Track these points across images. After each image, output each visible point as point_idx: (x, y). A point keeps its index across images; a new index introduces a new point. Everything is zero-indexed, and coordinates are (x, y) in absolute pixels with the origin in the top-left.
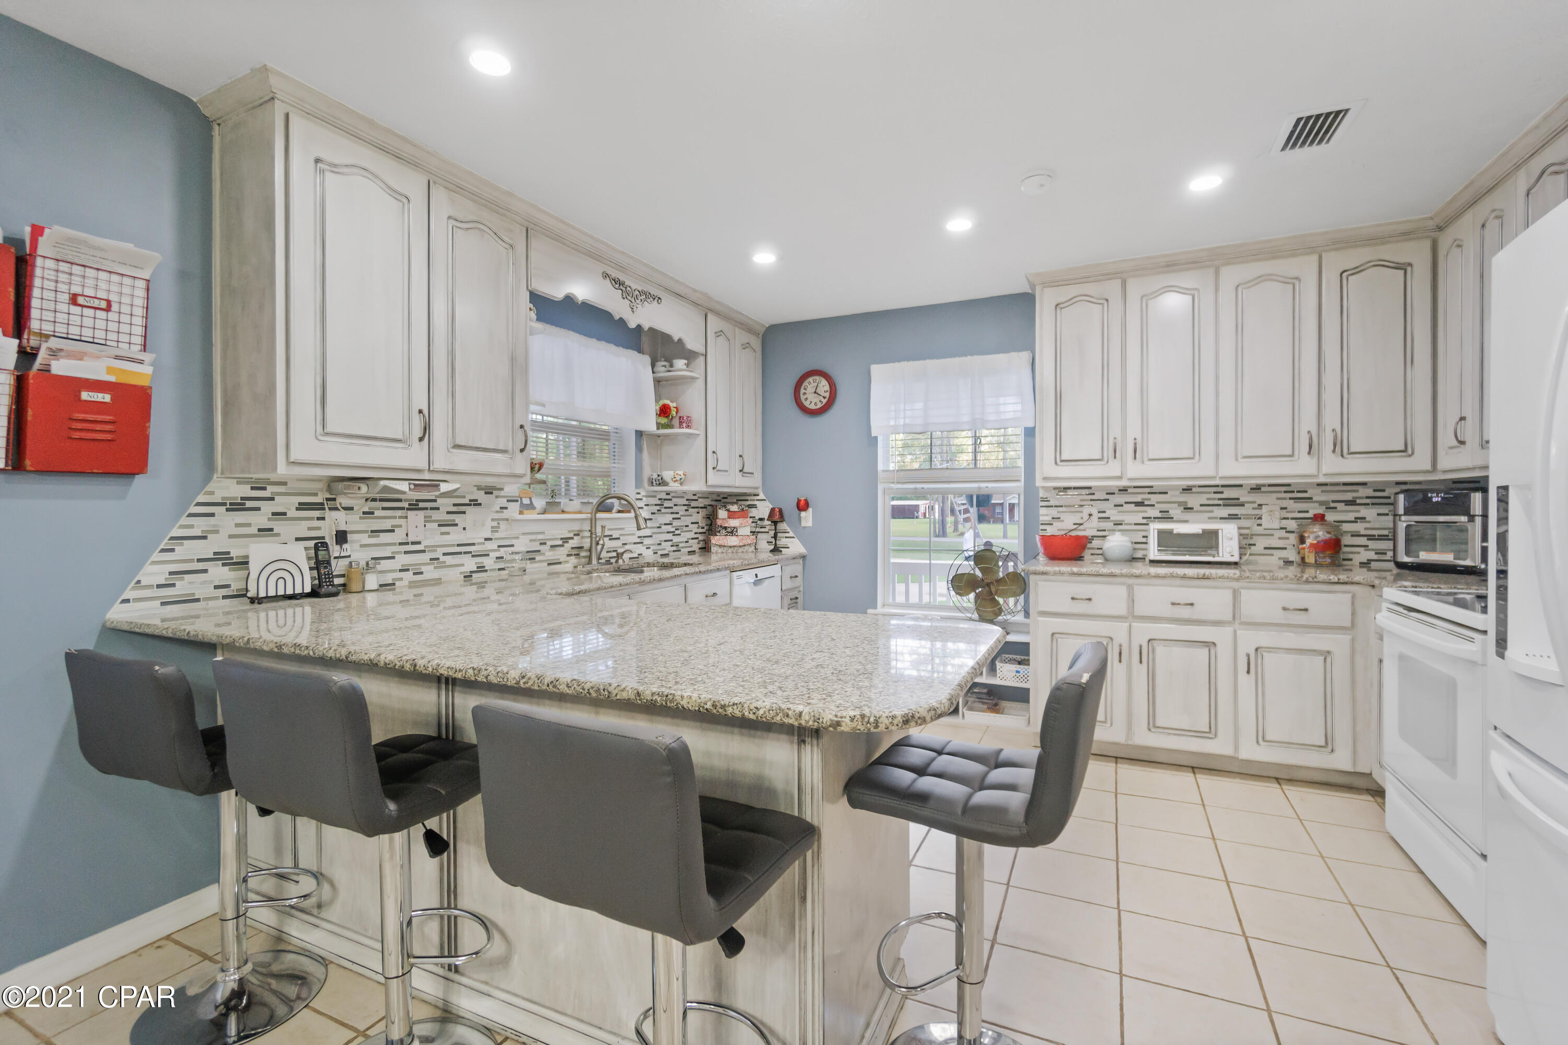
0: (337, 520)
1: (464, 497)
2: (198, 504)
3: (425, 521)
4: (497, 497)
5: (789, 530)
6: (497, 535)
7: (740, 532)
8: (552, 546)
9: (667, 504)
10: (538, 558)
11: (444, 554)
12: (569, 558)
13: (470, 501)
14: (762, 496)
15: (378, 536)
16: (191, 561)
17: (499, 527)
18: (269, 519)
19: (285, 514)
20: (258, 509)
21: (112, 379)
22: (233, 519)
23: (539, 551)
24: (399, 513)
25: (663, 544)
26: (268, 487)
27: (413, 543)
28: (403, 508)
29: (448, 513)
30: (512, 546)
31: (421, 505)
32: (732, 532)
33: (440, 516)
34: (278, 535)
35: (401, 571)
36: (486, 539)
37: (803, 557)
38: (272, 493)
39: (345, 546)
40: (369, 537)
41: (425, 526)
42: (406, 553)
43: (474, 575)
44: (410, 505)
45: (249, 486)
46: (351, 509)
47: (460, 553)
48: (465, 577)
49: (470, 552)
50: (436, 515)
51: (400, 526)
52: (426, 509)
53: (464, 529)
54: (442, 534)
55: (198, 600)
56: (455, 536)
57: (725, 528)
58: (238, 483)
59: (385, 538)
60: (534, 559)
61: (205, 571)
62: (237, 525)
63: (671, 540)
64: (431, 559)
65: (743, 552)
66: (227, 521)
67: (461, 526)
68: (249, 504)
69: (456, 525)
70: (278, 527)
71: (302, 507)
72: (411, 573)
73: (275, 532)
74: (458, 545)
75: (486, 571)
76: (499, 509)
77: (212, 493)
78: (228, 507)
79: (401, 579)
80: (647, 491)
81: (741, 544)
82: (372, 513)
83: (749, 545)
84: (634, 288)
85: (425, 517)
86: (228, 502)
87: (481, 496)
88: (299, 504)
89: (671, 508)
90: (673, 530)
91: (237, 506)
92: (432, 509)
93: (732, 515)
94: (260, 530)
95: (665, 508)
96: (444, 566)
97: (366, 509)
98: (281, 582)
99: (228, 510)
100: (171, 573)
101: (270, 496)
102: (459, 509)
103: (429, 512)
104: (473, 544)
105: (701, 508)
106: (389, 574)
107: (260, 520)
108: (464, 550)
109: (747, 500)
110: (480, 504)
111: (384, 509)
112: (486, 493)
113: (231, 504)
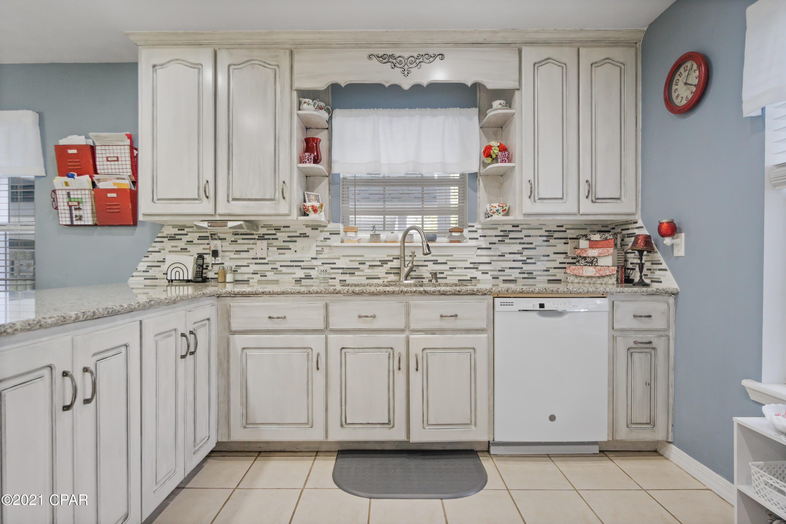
0: (216, 244)
1: (296, 232)
2: (158, 237)
3: (268, 246)
4: (321, 231)
5: (662, 261)
6: (321, 256)
7: (602, 262)
8: (370, 266)
9: (512, 235)
10: (357, 273)
11: (281, 266)
12: (387, 275)
13: (300, 234)
14: (640, 223)
15: (240, 254)
16: (154, 261)
17: (323, 251)
18: (185, 244)
19: (192, 242)
20: (181, 239)
21: (116, 187)
22: (171, 244)
23: (359, 268)
24: (252, 241)
25: (507, 271)
26: (185, 229)
27: (260, 259)
28: (255, 239)
29: (284, 241)
30: (335, 263)
31: (266, 237)
32: (592, 262)
33: (279, 243)
34: (189, 251)
35: (253, 273)
36: (312, 258)
37: (675, 294)
38: (187, 232)
39: (217, 258)
40: (234, 254)
41: (268, 249)
42: (256, 264)
43: (303, 280)
44: (259, 237)
45: (177, 229)
46: (225, 239)
47: (293, 266)
48: (295, 281)
49: (300, 266)
50: (275, 243)
51: (253, 249)
52: (269, 239)
53: (296, 251)
54: (279, 254)
55: (157, 279)
56: (288, 256)
57: (585, 258)
58: (173, 228)
59: (243, 255)
60: (354, 273)
61: (160, 266)
62: (172, 247)
63: (522, 268)
64: (272, 269)
65: (601, 284)
66: (168, 245)
67: (293, 249)
68: (177, 237)
69: (290, 249)
70: (189, 247)
71: (200, 238)
72: (259, 275)
73: (188, 250)
74: (291, 261)
75: (312, 278)
76: (323, 239)
77: (163, 232)
78: (169, 238)
79: (253, 278)
80: (483, 224)
81: (598, 275)
82: (237, 241)
83: (609, 276)
84: (416, 56)
85: (268, 244)
86: (169, 236)
87: (308, 231)
88: (199, 237)
89: (522, 238)
90: (525, 258)
91: (172, 238)
92: (273, 239)
93: (593, 245)
94: (181, 249)
95: (510, 239)
96: (281, 273)
97: (233, 239)
98: (177, 273)
99: (169, 240)
100: (148, 266)
101: (186, 233)
102: (292, 239)
103: (270, 241)
104: (303, 261)
105: (570, 239)
106: (246, 275)
107: (181, 244)
108: (296, 264)
109: (628, 229)
110: (308, 236)
111: (243, 239)
112: (312, 229)
113: (170, 237)
